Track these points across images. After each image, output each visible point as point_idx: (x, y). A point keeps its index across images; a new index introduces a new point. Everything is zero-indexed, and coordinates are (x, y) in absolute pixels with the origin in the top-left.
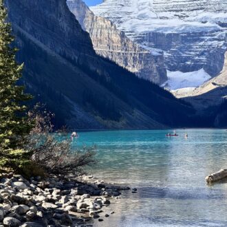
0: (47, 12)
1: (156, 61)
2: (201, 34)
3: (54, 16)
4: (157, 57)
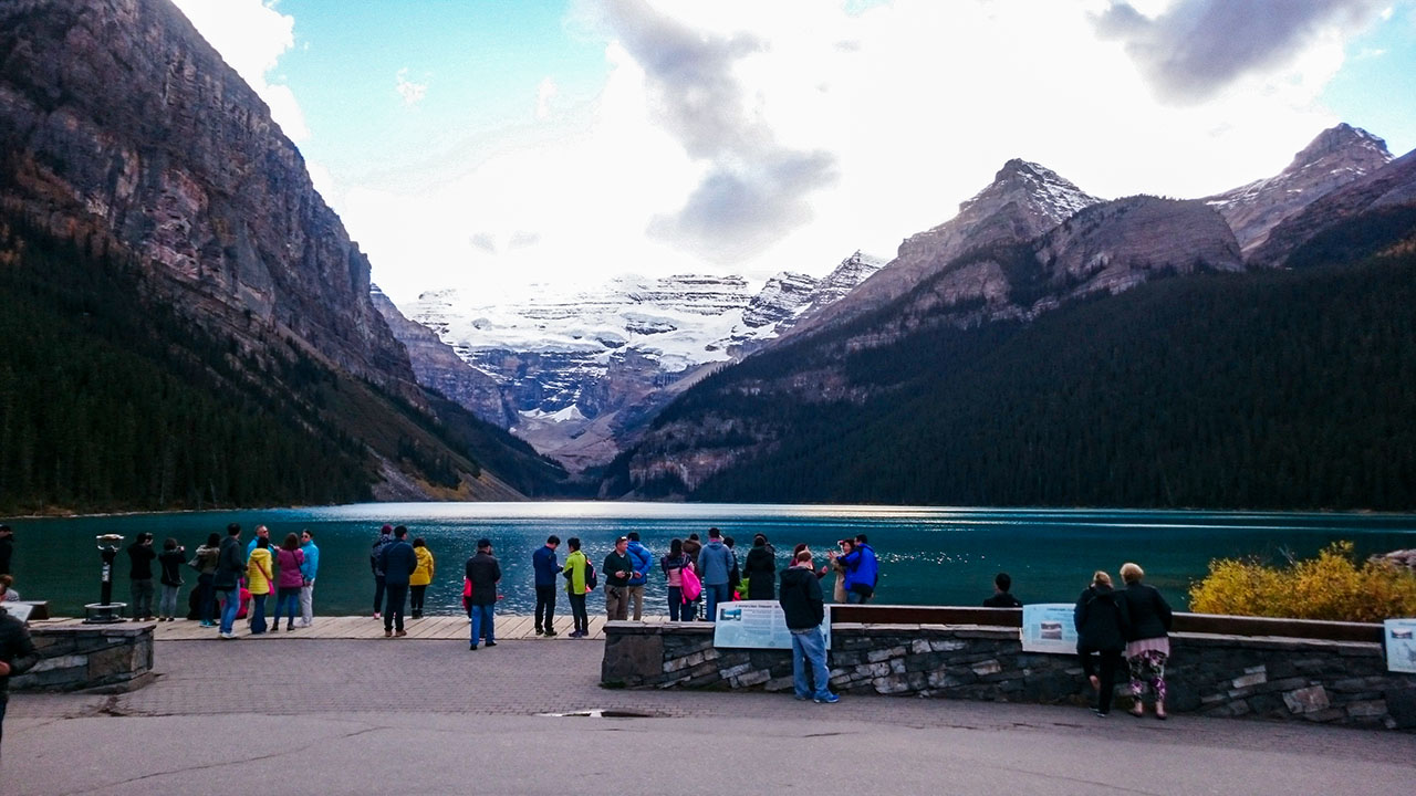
0: (337, 307)
1: (503, 395)
2: (573, 355)
3: (349, 314)
4: (505, 387)
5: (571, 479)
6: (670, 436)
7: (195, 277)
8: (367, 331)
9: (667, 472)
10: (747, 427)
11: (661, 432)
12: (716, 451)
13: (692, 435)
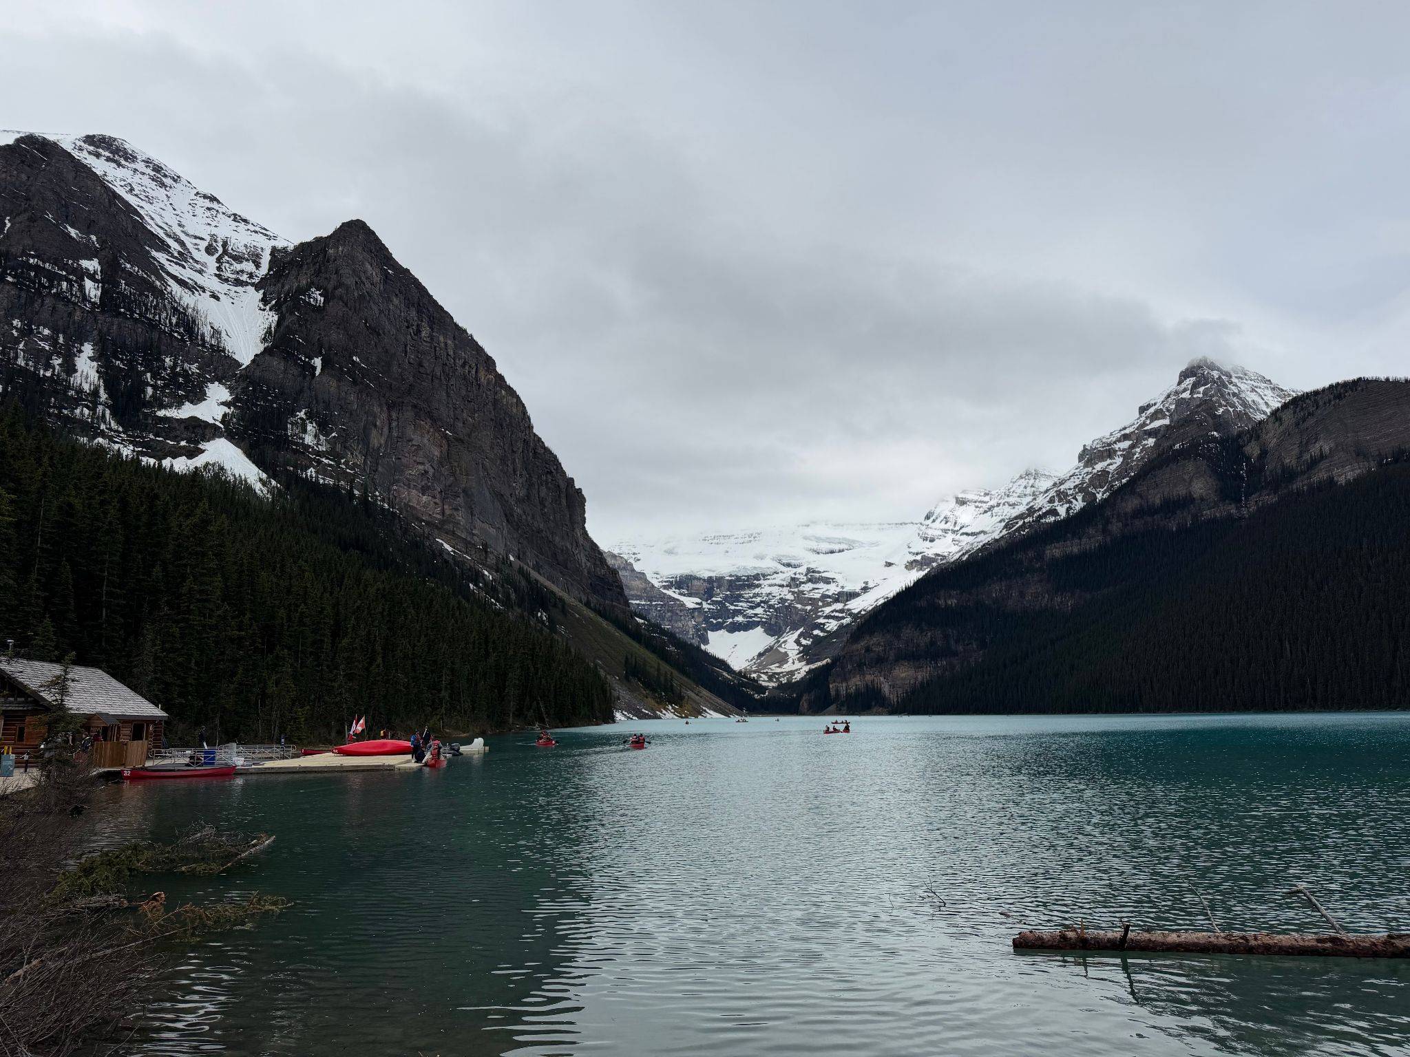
1: (693, 617)
2: (757, 577)
3: (568, 545)
4: (694, 609)
6: (868, 649)
7: (438, 516)
8: (584, 560)
9: (867, 685)
10: (946, 637)
11: (859, 646)
12: (917, 663)
13: (891, 648)
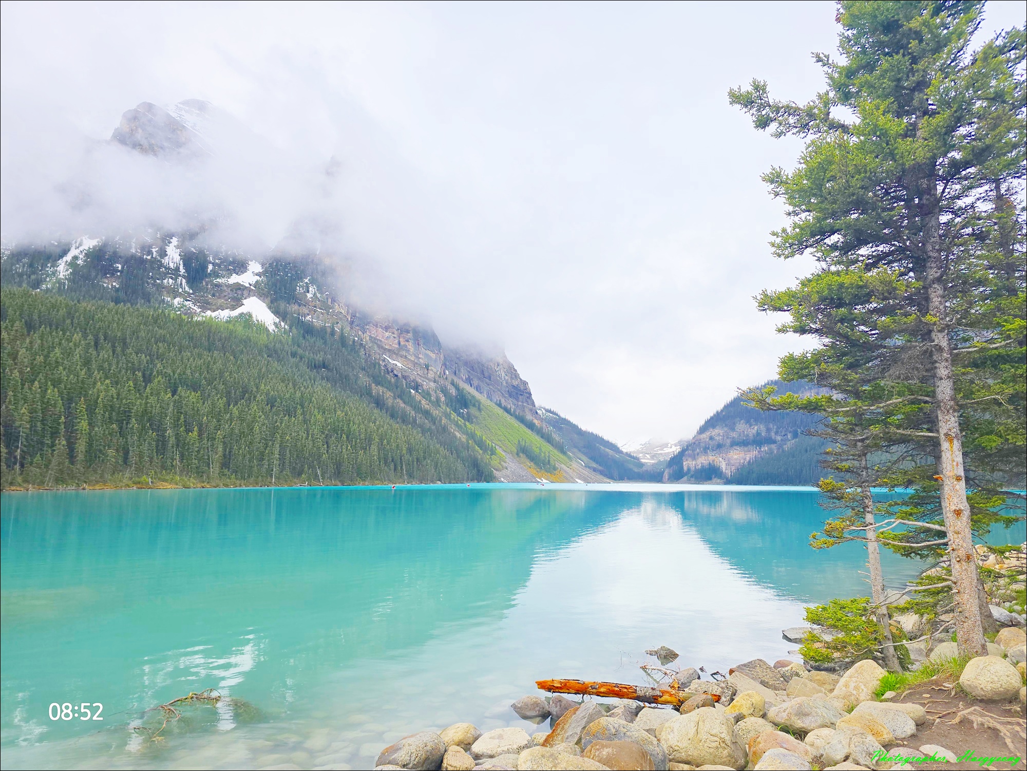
5: (644, 468)
6: (711, 438)
7: (396, 346)
8: (503, 375)
9: (709, 463)
10: (768, 430)
11: (706, 436)
12: (746, 449)
13: (728, 438)
